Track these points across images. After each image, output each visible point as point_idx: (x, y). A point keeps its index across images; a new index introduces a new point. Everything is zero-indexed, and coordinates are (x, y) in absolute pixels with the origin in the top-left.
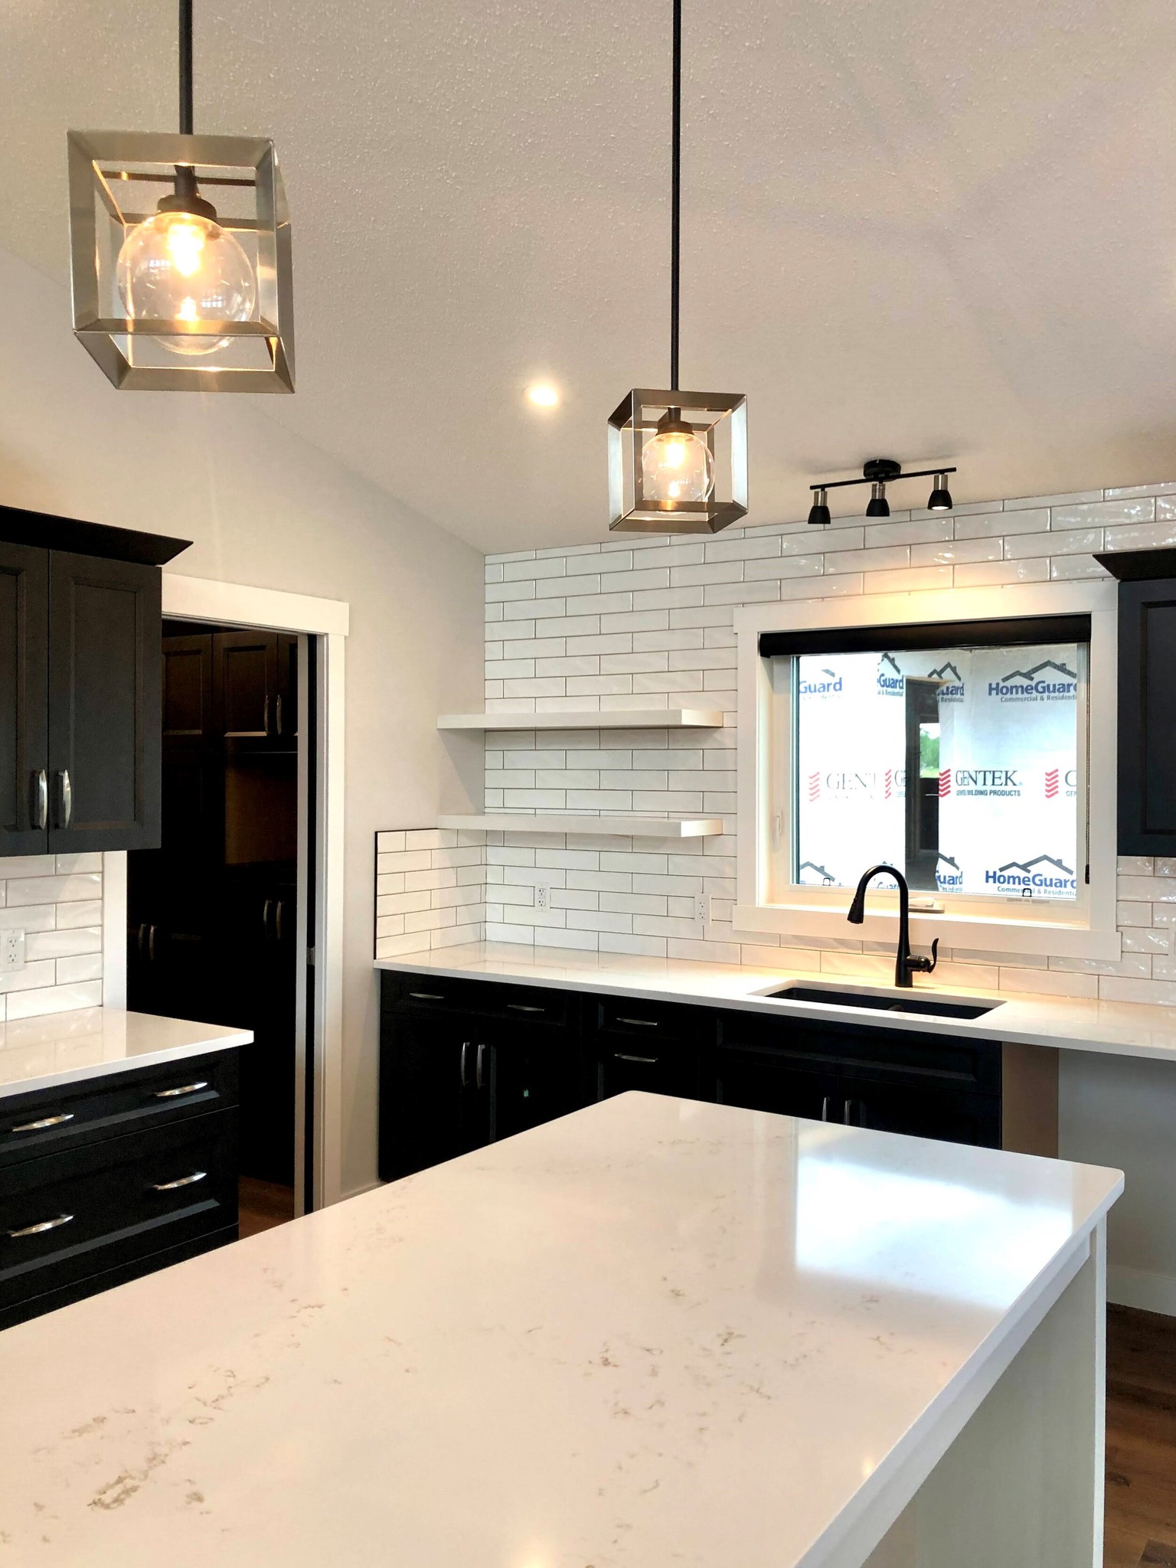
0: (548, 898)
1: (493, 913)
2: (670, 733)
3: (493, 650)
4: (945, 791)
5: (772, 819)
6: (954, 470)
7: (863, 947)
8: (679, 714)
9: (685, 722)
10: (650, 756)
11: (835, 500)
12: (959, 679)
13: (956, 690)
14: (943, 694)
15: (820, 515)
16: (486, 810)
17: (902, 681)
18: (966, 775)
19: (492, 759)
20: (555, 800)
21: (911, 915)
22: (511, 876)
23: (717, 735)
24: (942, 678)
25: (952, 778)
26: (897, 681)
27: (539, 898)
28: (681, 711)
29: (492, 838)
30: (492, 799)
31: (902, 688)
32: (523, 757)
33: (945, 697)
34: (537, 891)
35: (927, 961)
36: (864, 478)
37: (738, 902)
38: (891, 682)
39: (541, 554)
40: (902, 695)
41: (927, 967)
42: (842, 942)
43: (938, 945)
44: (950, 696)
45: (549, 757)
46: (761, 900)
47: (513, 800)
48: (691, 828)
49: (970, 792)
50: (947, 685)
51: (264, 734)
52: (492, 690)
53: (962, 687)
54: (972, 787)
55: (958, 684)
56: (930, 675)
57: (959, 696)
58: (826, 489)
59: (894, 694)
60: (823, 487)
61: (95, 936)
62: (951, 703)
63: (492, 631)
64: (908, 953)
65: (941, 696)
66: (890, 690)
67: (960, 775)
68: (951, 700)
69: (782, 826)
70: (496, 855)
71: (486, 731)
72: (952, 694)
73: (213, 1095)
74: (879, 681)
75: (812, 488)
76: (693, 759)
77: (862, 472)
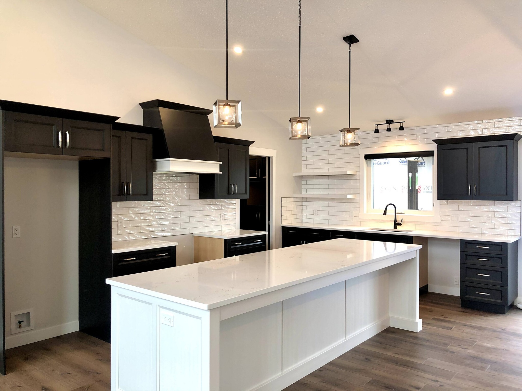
0: (317, 213)
1: (304, 216)
2: (345, 176)
3: (304, 158)
4: (420, 192)
5: (367, 194)
6: (404, 122)
7: (387, 221)
8: (347, 172)
9: (348, 174)
10: (339, 181)
11: (380, 128)
12: (424, 160)
13: (422, 163)
14: (419, 164)
15: (377, 131)
16: (303, 194)
17: (406, 161)
18: (426, 187)
19: (304, 182)
20: (318, 191)
21: (397, 214)
22: (309, 208)
23: (355, 176)
24: (418, 160)
25: (422, 188)
26: (405, 161)
27: (315, 213)
28: (347, 171)
29: (304, 199)
30: (304, 191)
31: (406, 163)
32: (311, 182)
33: (419, 165)
34: (314, 212)
35: (400, 223)
36: (386, 123)
37: (360, 212)
38: (403, 161)
39: (315, 137)
40: (406, 165)
41: (400, 224)
42: (383, 220)
43: (403, 220)
44: (421, 165)
45: (317, 182)
46: (365, 212)
47: (309, 191)
48: (349, 196)
49: (427, 192)
50: (420, 162)
51: (256, 177)
52: (304, 167)
53: (424, 163)
54: (428, 190)
55: (423, 162)
56: (415, 159)
57: (423, 165)
58: (378, 125)
59: (404, 165)
60: (377, 125)
61: (235, 216)
62: (421, 167)
63: (304, 154)
64: (396, 222)
65: (418, 165)
66: (403, 164)
67: (424, 187)
68: (421, 166)
69: (370, 196)
70: (305, 203)
71: (303, 176)
72: (421, 164)
73: (261, 243)
74: (400, 161)
75: (375, 125)
76: (350, 182)
77: (386, 122)
